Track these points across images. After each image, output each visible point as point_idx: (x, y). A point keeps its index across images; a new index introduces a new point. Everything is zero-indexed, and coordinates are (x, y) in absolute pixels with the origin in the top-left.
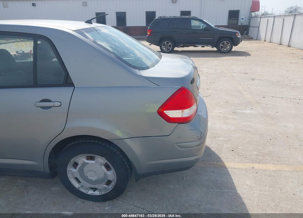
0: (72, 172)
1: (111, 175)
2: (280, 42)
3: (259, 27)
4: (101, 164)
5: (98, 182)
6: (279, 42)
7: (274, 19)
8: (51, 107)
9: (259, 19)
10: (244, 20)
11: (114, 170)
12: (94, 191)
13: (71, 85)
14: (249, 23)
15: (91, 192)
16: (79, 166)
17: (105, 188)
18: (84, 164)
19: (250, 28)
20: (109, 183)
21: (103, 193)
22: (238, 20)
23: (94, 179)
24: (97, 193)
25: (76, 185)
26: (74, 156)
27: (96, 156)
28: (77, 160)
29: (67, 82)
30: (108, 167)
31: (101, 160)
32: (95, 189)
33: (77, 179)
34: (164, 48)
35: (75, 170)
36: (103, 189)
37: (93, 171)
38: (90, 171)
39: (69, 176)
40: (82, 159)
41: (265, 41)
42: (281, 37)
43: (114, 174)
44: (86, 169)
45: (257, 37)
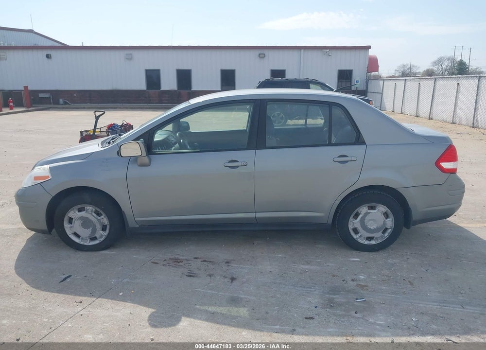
0: (353, 223)
1: (390, 222)
2: (417, 113)
3: (382, 94)
4: (381, 213)
5: (377, 230)
6: (414, 113)
7: (405, 83)
8: (348, 161)
9: (381, 83)
10: (359, 83)
11: (393, 218)
12: (371, 241)
13: (364, 143)
14: (367, 87)
15: (367, 242)
16: (361, 216)
17: (381, 236)
18: (366, 214)
19: (368, 93)
20: (385, 230)
21: (379, 241)
22: (351, 81)
23: (373, 228)
24: (373, 242)
26: (358, 207)
27: (378, 205)
28: (361, 209)
29: (359, 141)
30: (387, 216)
31: (382, 208)
32: (371, 239)
35: (356, 221)
36: (379, 238)
37: (373, 220)
38: (370, 220)
39: (350, 226)
40: (364, 209)
41: (393, 112)
42: (417, 106)
43: (392, 221)
44: (367, 218)
45: (381, 107)
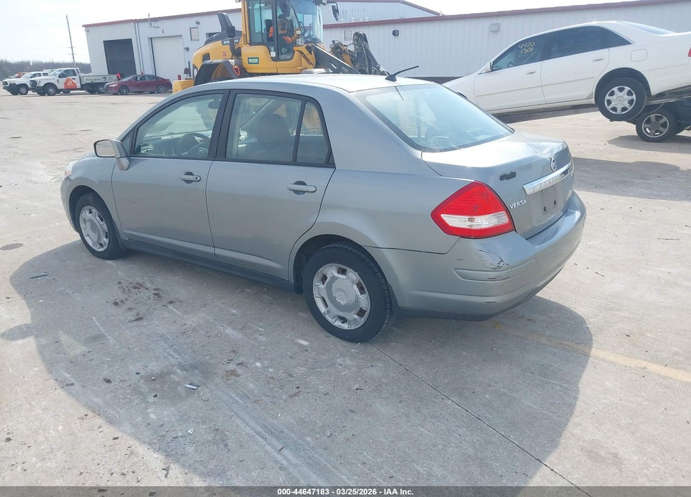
0: (319, 288)
1: (364, 301)
4: (353, 282)
5: (347, 308)
8: (305, 192)
11: (368, 294)
12: (343, 323)
13: (332, 165)
15: (338, 324)
16: (327, 281)
17: (355, 319)
18: (334, 278)
20: (361, 313)
21: (353, 327)
23: (343, 303)
24: (345, 326)
25: (322, 309)
26: (323, 265)
27: (349, 270)
28: (326, 270)
29: (329, 162)
30: (361, 290)
31: (353, 275)
32: (344, 320)
33: (323, 299)
34: (647, 129)
35: (322, 286)
36: (353, 321)
37: (343, 291)
38: (339, 290)
39: (315, 292)
40: (331, 271)
43: (367, 299)
44: (335, 286)
